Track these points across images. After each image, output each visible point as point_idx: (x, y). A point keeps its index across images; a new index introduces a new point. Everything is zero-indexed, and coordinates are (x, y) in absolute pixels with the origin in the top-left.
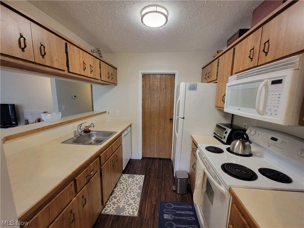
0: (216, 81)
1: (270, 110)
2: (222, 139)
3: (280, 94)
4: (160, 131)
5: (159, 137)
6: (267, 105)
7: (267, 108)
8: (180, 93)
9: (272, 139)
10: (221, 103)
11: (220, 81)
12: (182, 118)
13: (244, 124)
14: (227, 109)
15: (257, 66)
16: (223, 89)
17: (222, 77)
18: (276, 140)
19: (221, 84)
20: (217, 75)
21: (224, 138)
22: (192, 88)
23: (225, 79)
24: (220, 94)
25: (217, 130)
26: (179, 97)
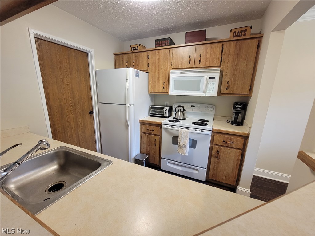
0: (147, 71)
1: (210, 90)
2: (163, 115)
3: (214, 83)
4: (79, 131)
5: (79, 139)
6: (208, 88)
7: (208, 90)
8: (128, 79)
9: (192, 106)
10: (159, 88)
11: (155, 72)
12: (133, 105)
13: (166, 103)
14: (172, 92)
15: (194, 68)
16: (161, 79)
17: (157, 69)
18: (194, 106)
19: (157, 75)
20: (148, 67)
21: (165, 114)
22: (137, 75)
23: (161, 71)
24: (156, 82)
25: (152, 111)
26: (128, 83)
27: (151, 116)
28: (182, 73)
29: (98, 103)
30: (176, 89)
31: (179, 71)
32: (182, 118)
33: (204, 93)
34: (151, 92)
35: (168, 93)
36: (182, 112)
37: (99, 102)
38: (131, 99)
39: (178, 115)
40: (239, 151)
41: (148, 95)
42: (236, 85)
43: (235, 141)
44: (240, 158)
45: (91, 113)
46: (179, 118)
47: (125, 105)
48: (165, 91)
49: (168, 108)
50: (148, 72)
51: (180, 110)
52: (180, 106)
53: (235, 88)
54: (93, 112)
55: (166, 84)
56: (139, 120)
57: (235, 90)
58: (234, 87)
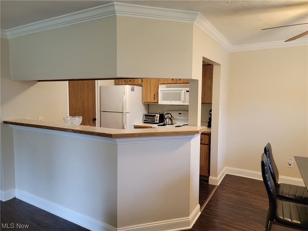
2: (155, 121)
7: (186, 100)
8: (125, 93)
9: (179, 114)
10: (151, 100)
11: (147, 86)
12: (129, 113)
13: (159, 111)
14: (161, 102)
15: (176, 83)
16: (152, 91)
17: (149, 83)
18: (181, 114)
19: (149, 88)
20: (142, 81)
21: (157, 120)
22: (133, 90)
23: (152, 85)
24: (149, 94)
25: (146, 118)
26: (125, 96)
27: (145, 123)
28: (167, 87)
29: (100, 111)
30: (164, 99)
31: (165, 86)
32: (170, 124)
33: (183, 102)
34: (144, 102)
35: (158, 102)
36: (170, 118)
37: (102, 110)
38: (127, 108)
39: (167, 121)
40: (207, 146)
41: (142, 104)
42: (206, 96)
43: (203, 139)
44: (208, 152)
45: (95, 120)
46: (167, 124)
47: (123, 113)
48: (156, 101)
49: (158, 115)
50: (142, 86)
51: (168, 117)
52: (168, 114)
53: (206, 99)
54: (96, 119)
55: (156, 96)
56: (134, 125)
57: (205, 101)
58: (204, 98)
